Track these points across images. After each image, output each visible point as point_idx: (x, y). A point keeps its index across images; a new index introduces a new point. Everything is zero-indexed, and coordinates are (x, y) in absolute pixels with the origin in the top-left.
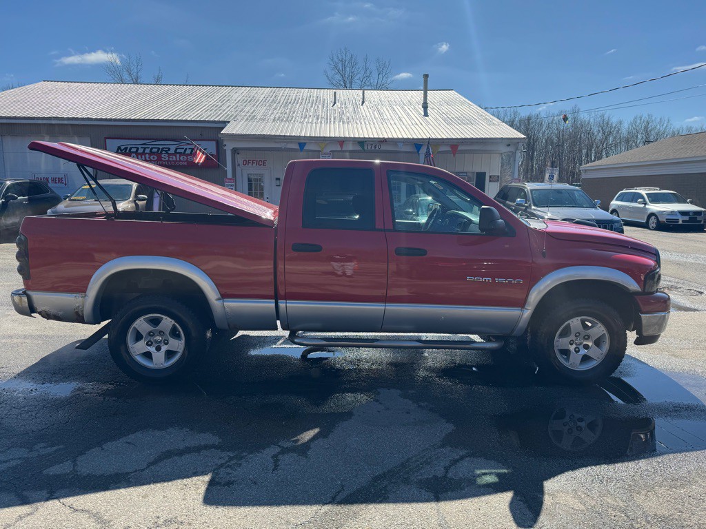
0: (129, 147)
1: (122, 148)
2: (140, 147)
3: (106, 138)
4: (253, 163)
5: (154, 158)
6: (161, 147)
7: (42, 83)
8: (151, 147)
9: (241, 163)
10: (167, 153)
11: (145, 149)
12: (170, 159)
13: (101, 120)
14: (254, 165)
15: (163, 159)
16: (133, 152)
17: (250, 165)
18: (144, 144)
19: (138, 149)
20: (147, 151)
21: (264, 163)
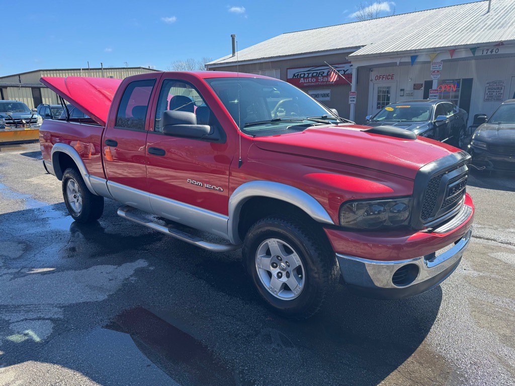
0: (300, 73)
1: (296, 75)
2: (306, 73)
3: (287, 69)
4: (383, 78)
5: (314, 80)
6: (318, 72)
7: (283, 35)
8: (312, 72)
9: (374, 78)
10: (322, 76)
11: (309, 74)
12: (324, 80)
13: (280, 57)
14: (384, 79)
15: (319, 81)
16: (302, 77)
17: (381, 79)
18: (309, 71)
19: (305, 74)
20: (310, 75)
21: (392, 77)
